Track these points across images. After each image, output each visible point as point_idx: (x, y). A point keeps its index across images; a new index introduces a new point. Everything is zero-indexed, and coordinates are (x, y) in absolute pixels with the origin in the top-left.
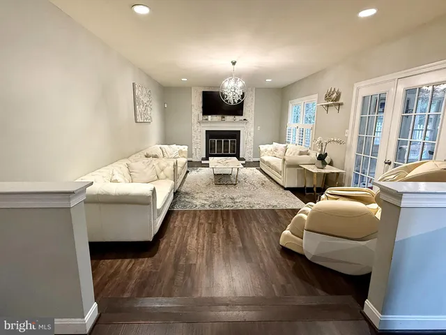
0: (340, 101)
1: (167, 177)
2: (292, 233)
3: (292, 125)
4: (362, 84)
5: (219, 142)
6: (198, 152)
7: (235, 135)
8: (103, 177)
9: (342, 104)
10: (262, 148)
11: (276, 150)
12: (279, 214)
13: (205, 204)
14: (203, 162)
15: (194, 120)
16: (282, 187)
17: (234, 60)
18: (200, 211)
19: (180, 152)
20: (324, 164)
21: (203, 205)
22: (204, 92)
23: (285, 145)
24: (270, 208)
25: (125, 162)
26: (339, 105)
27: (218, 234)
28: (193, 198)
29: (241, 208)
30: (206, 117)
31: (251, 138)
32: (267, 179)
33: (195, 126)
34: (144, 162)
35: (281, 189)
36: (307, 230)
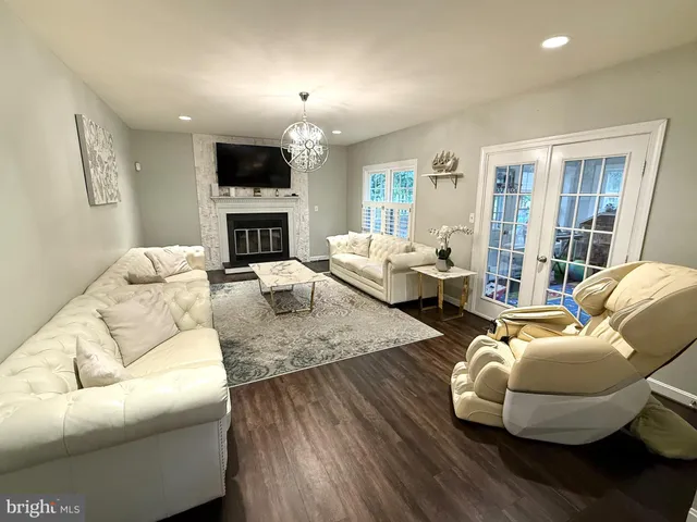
0: (458, 172)
1: (199, 323)
2: (480, 397)
3: (372, 205)
4: (494, 148)
5: (253, 235)
6: (213, 254)
7: (280, 221)
8: (50, 367)
9: (461, 176)
10: (334, 240)
11: (355, 243)
12: (412, 354)
13: (283, 361)
14: (228, 271)
15: (202, 194)
16: (385, 303)
17: (304, 91)
18: (281, 377)
19: (191, 258)
20: (450, 264)
21: (280, 364)
22: (219, 145)
23: (368, 235)
24: (392, 346)
25: (92, 306)
26: (457, 176)
27: (345, 423)
28: (251, 351)
29: (349, 357)
30: (225, 190)
31: (305, 225)
32: (351, 292)
33: (205, 206)
34: (142, 300)
35: (385, 307)
36: (514, 391)
